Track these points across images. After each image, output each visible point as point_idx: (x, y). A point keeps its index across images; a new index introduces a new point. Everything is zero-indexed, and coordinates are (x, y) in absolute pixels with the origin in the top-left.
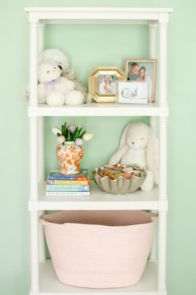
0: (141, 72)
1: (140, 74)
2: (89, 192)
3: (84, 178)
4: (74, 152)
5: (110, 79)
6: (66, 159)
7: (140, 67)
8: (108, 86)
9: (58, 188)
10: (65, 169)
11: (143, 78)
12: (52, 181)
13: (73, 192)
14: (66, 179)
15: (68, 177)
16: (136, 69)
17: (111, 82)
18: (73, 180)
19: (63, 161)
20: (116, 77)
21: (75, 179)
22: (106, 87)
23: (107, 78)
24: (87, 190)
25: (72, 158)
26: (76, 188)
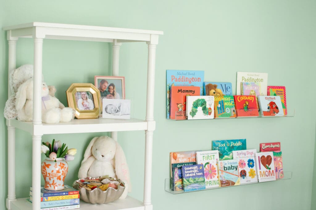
0: (110, 89)
1: (110, 91)
2: (79, 205)
3: (75, 192)
4: (64, 168)
5: (86, 96)
6: (57, 175)
7: (109, 84)
8: (86, 103)
9: (52, 204)
10: (53, 185)
11: (113, 94)
12: (46, 198)
13: (64, 207)
14: (59, 194)
15: (60, 193)
16: (105, 86)
17: (87, 98)
18: (65, 195)
19: (53, 178)
20: (91, 93)
21: (67, 193)
22: (84, 103)
23: (83, 95)
24: (77, 203)
25: (62, 174)
26: (68, 203)
